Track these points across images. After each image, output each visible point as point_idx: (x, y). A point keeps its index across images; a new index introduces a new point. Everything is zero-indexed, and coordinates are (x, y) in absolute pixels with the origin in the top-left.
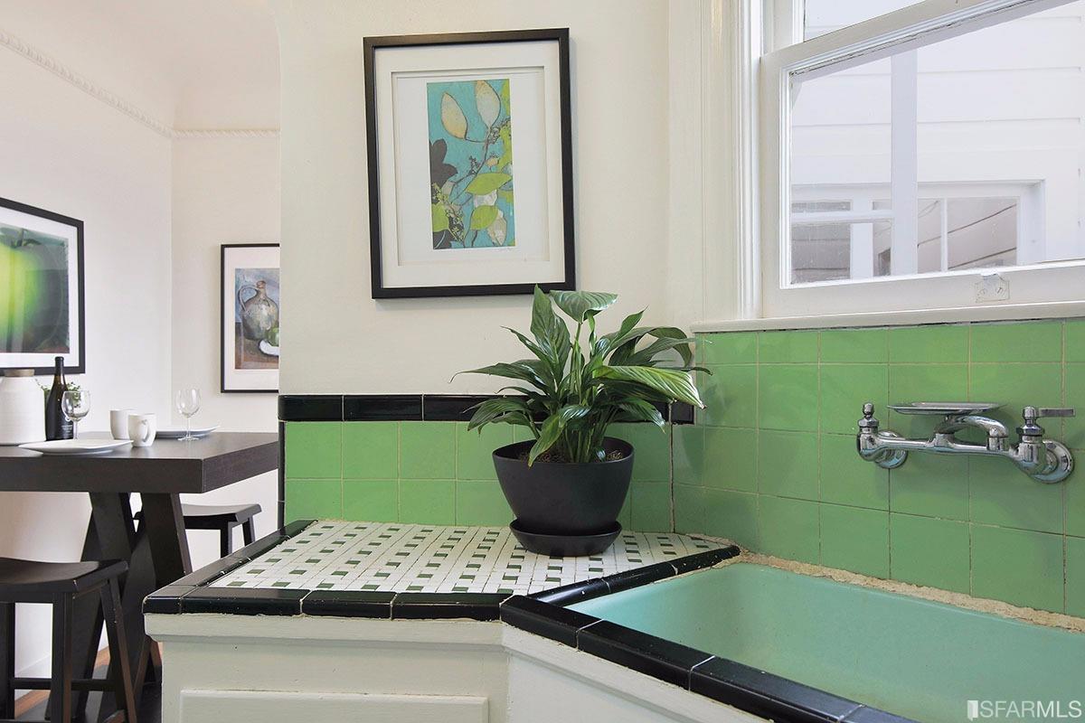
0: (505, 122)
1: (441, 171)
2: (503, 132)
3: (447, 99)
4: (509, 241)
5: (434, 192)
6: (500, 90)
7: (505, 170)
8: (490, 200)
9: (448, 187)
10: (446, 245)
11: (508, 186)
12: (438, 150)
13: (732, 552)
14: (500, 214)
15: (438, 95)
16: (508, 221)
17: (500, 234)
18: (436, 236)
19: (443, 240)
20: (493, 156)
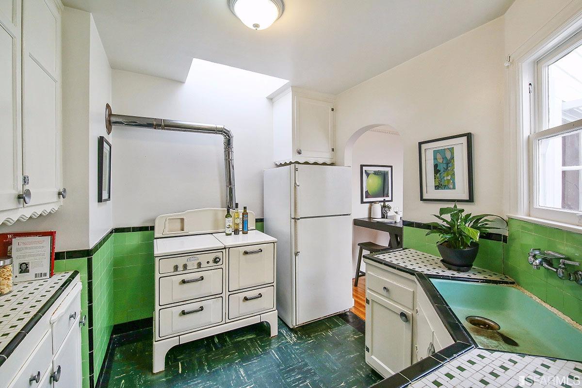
0: (453, 158)
1: (437, 171)
2: (452, 161)
3: (438, 153)
4: (454, 188)
5: (435, 176)
6: (451, 150)
7: (453, 170)
8: (449, 178)
9: (438, 175)
10: (438, 189)
11: (454, 174)
12: (436, 166)
13: (513, 283)
14: (452, 181)
15: (436, 153)
16: (454, 183)
17: (451, 186)
18: (436, 186)
19: (437, 187)
20: (450, 167)
